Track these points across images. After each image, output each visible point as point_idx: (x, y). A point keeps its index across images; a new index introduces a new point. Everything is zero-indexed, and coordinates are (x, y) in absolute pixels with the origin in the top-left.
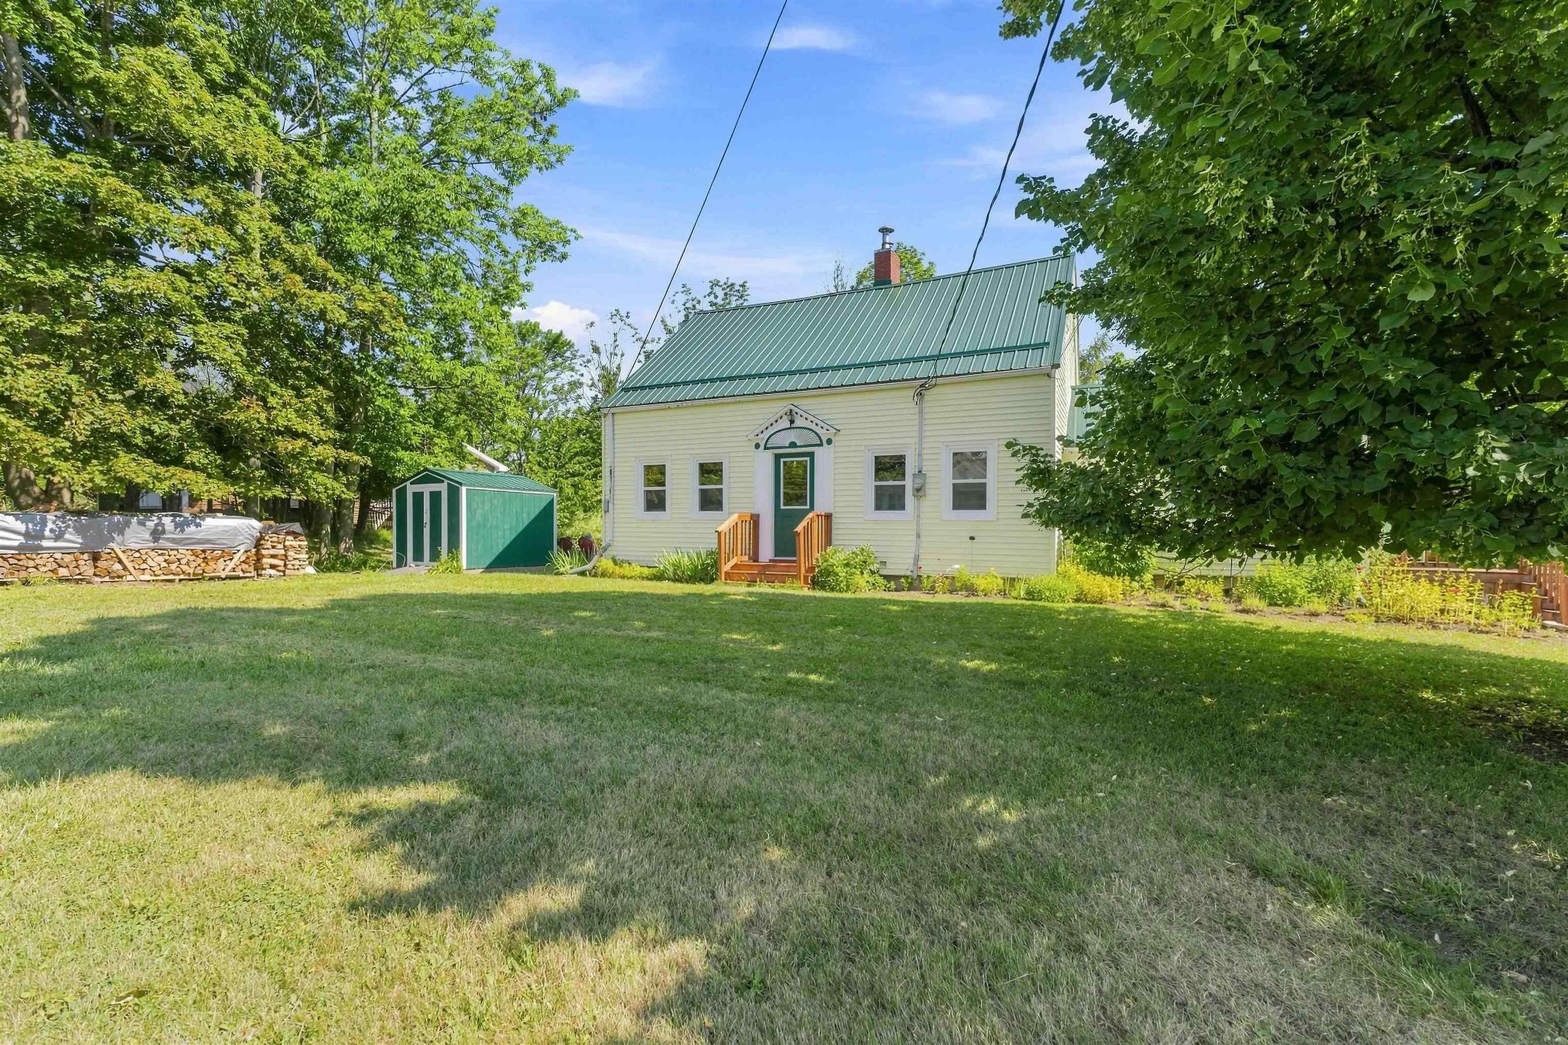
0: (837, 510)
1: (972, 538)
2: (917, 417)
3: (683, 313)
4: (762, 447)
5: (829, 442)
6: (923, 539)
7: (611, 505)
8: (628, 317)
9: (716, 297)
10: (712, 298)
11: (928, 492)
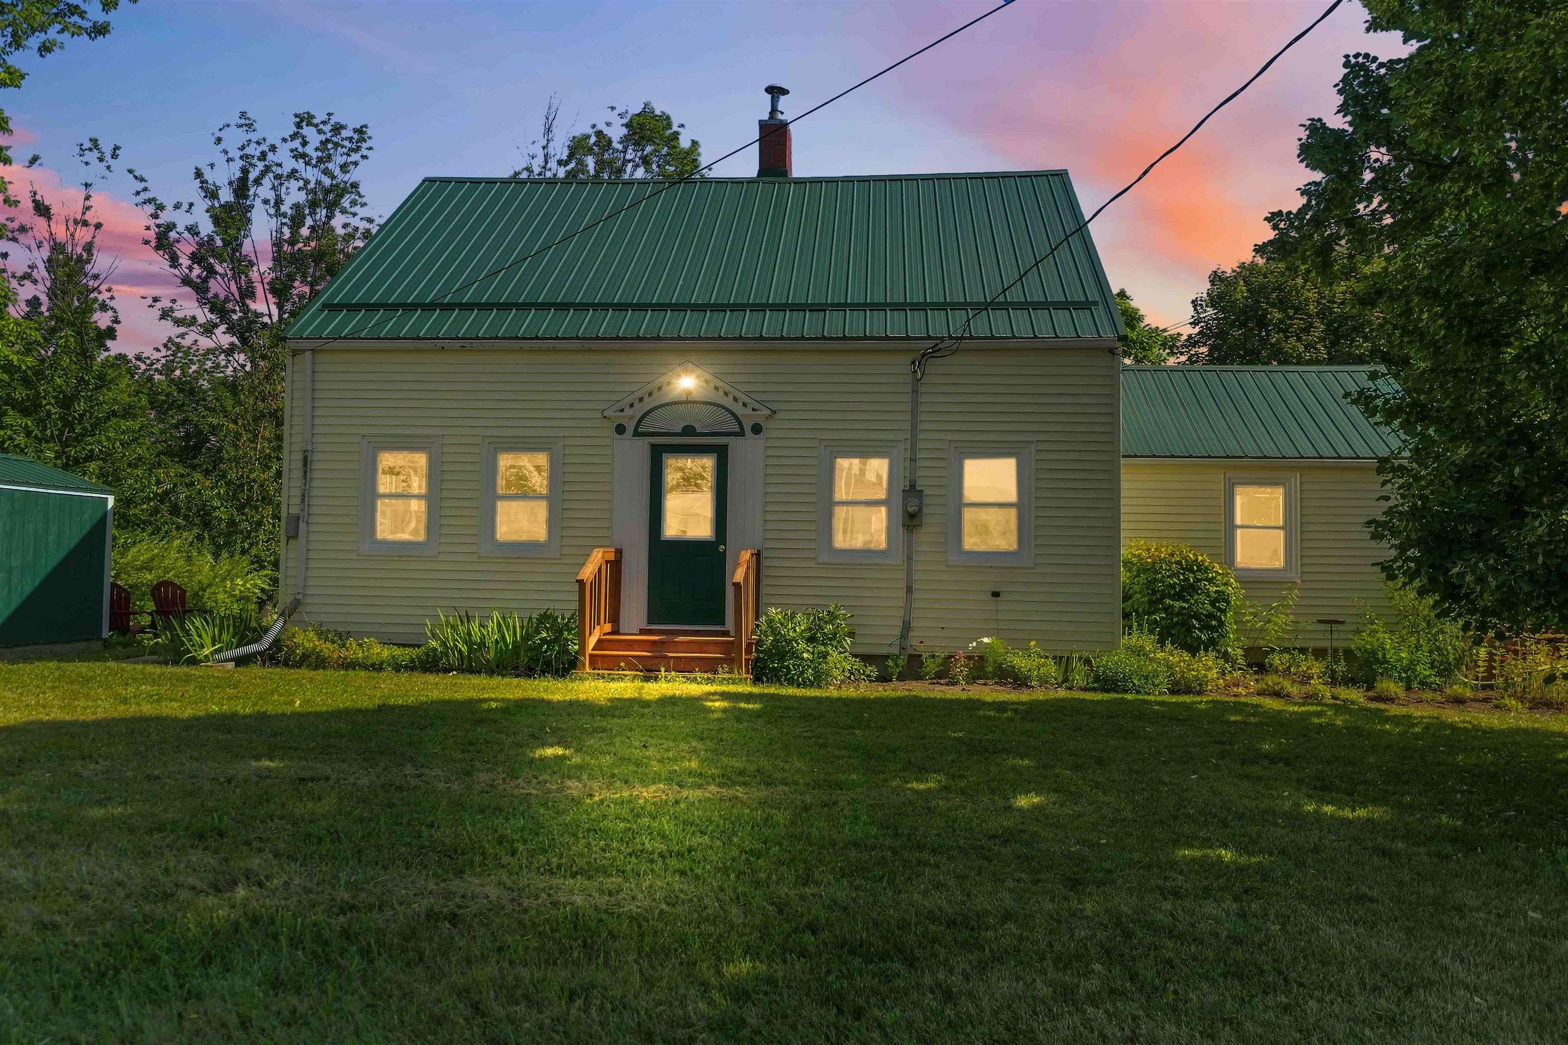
0: (768, 545)
1: (996, 594)
2: (908, 398)
3: (239, 163)
4: (630, 430)
5: (757, 429)
6: (915, 595)
7: (302, 526)
8: (114, 156)
9: (304, 144)
10: (297, 144)
11: (927, 520)
